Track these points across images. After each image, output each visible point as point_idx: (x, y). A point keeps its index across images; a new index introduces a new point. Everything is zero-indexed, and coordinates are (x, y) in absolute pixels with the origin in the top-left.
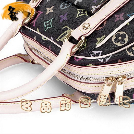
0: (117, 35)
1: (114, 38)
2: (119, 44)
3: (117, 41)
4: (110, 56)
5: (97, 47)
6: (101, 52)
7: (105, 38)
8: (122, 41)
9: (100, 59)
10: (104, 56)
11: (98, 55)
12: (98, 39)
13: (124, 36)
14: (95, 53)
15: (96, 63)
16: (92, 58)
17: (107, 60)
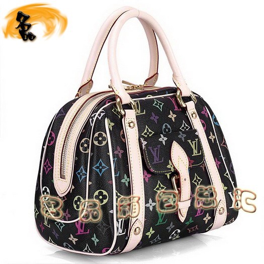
0: (104, 139)
1: (104, 135)
2: (96, 135)
3: (100, 135)
4: (92, 123)
5: (106, 118)
6: (100, 118)
7: (109, 129)
8: (97, 139)
9: (95, 115)
10: (95, 119)
11: (99, 115)
12: (113, 124)
13: (100, 142)
14: (102, 114)
15: (95, 111)
16: (101, 110)
17: (91, 120)
